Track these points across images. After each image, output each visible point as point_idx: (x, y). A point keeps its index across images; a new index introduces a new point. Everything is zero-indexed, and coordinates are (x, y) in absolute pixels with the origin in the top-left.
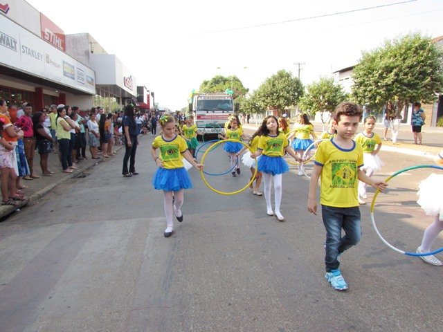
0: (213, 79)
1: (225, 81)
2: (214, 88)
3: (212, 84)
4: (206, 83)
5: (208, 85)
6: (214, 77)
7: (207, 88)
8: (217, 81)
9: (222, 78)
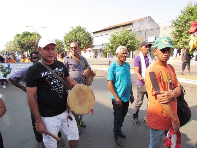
0: (24, 33)
1: (31, 35)
2: (25, 38)
3: (22, 36)
4: (18, 35)
5: (20, 36)
6: (24, 32)
7: (19, 38)
8: (26, 34)
9: (28, 33)
